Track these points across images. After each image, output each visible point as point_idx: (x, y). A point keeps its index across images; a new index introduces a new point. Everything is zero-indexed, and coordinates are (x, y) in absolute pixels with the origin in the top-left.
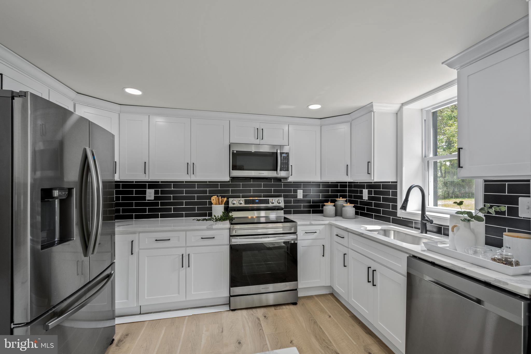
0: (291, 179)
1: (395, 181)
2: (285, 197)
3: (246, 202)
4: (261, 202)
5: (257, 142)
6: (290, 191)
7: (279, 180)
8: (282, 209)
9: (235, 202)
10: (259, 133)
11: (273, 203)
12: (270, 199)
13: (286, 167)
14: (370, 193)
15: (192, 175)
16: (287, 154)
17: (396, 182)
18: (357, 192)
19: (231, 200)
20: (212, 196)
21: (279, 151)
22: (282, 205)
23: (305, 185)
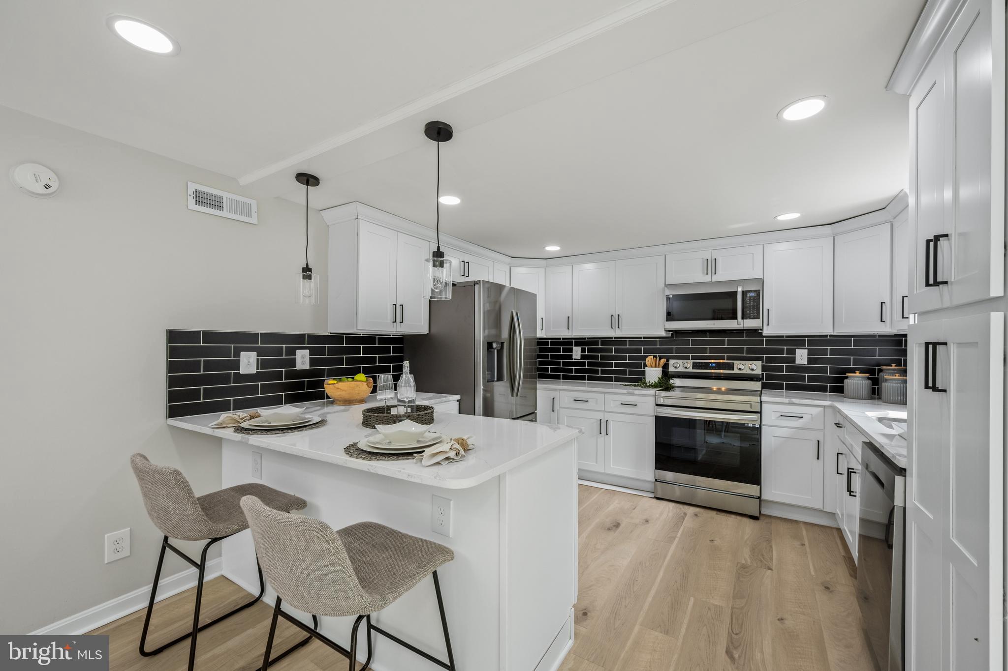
0: (766, 332)
2: (766, 360)
3: (695, 366)
4: (719, 366)
5: (708, 279)
6: (781, 351)
8: (756, 379)
9: (677, 365)
10: (711, 265)
11: (741, 369)
12: (737, 363)
13: (755, 313)
15: (618, 330)
16: (758, 292)
19: (672, 362)
20: (647, 356)
21: (739, 289)
22: (758, 372)
23: (812, 341)
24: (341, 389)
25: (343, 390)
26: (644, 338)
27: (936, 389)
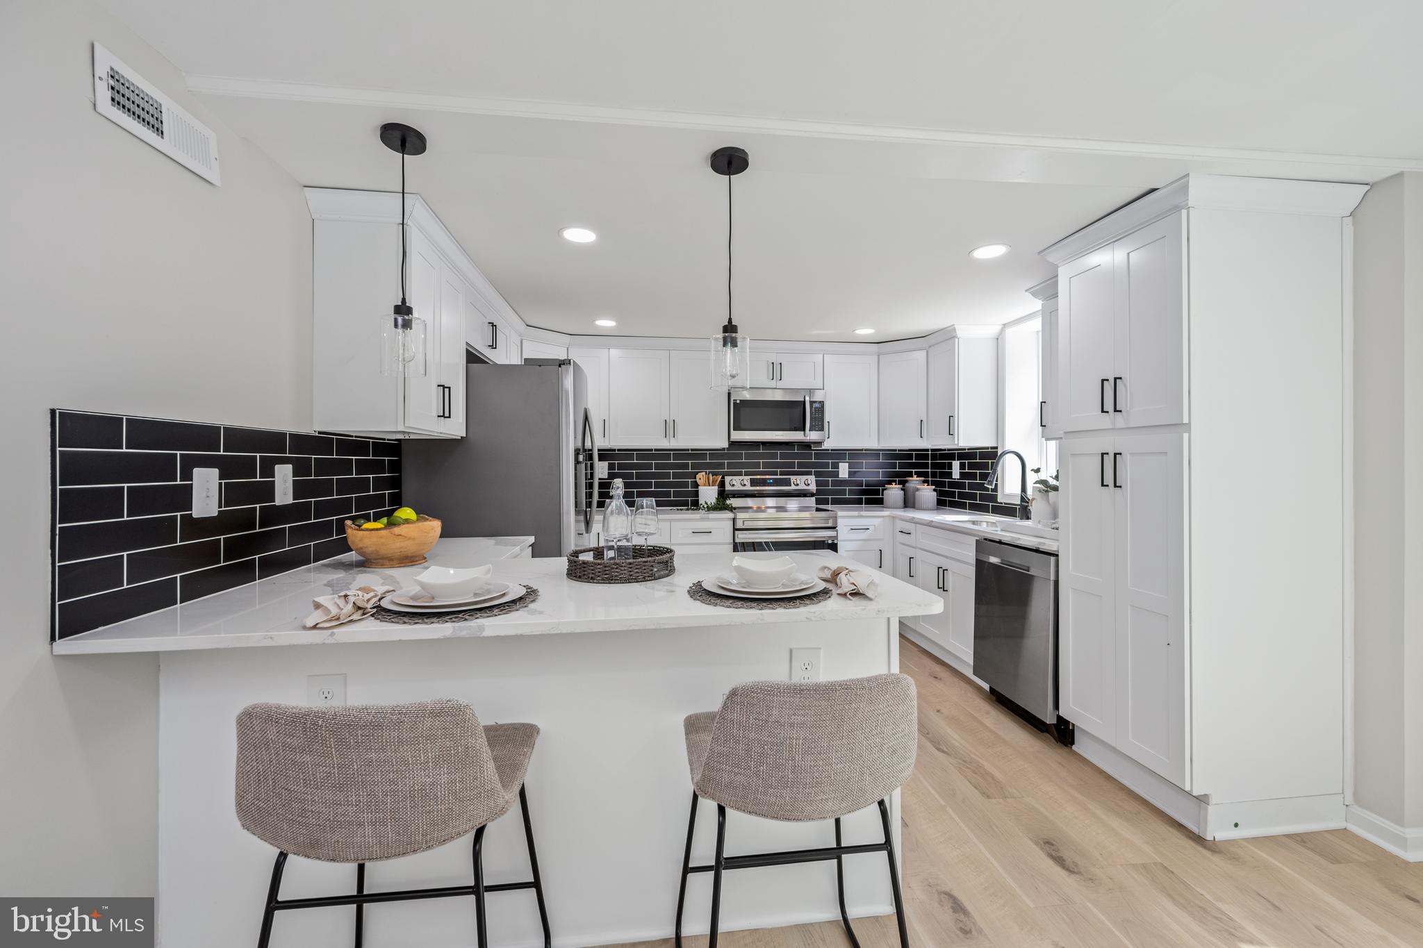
0: (828, 445)
1: (995, 445)
2: (817, 474)
3: (753, 483)
4: (777, 482)
5: (773, 384)
6: (826, 465)
7: (806, 446)
8: (812, 495)
9: (736, 483)
10: (776, 370)
11: (798, 485)
12: (793, 478)
13: (819, 424)
14: (962, 466)
15: (672, 439)
16: (822, 403)
17: (996, 448)
18: (942, 466)
19: (727, 479)
20: (697, 473)
21: (807, 399)
22: (813, 488)
23: (853, 455)
24: (405, 537)
25: (409, 539)
26: (692, 450)
27: (1115, 486)
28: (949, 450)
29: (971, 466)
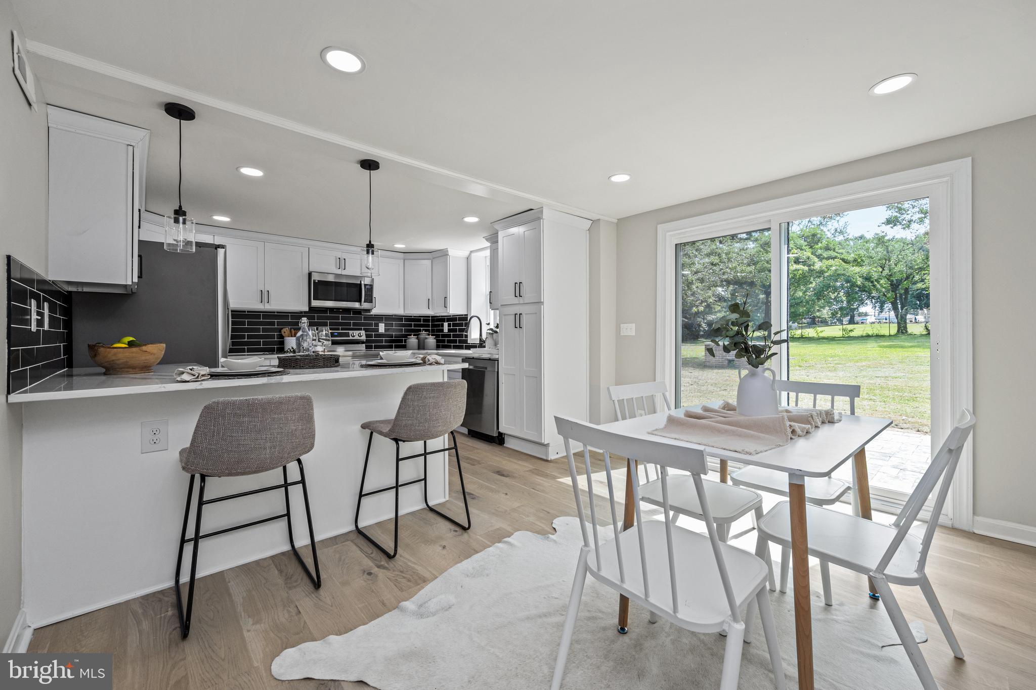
0: (374, 312)
1: (466, 313)
2: (366, 330)
4: (340, 335)
5: (340, 272)
6: (371, 325)
7: (358, 312)
8: (363, 342)
10: (342, 263)
11: (354, 336)
12: (351, 332)
13: (370, 299)
14: (449, 325)
15: (266, 304)
16: (370, 285)
17: (467, 315)
18: (438, 326)
20: (282, 329)
21: (362, 282)
22: (364, 338)
23: (387, 318)
24: (149, 353)
27: (520, 327)
28: (441, 317)
29: (454, 325)
